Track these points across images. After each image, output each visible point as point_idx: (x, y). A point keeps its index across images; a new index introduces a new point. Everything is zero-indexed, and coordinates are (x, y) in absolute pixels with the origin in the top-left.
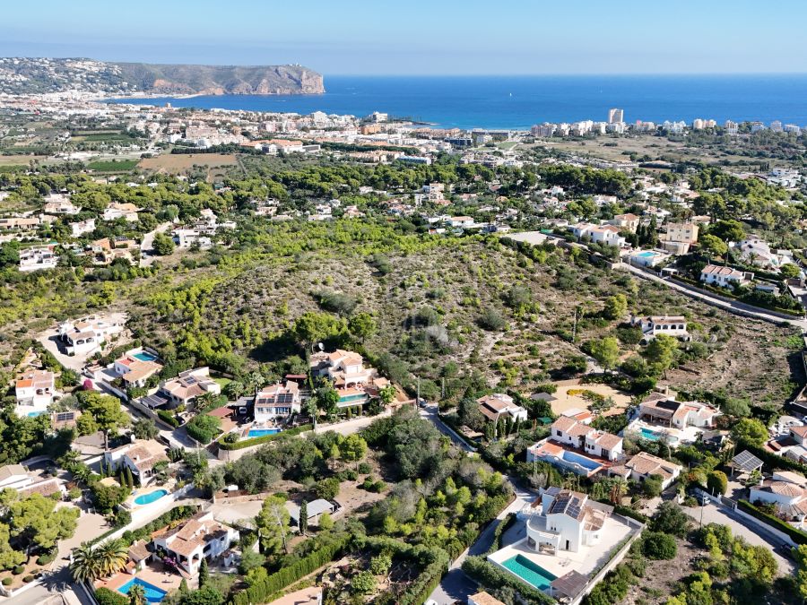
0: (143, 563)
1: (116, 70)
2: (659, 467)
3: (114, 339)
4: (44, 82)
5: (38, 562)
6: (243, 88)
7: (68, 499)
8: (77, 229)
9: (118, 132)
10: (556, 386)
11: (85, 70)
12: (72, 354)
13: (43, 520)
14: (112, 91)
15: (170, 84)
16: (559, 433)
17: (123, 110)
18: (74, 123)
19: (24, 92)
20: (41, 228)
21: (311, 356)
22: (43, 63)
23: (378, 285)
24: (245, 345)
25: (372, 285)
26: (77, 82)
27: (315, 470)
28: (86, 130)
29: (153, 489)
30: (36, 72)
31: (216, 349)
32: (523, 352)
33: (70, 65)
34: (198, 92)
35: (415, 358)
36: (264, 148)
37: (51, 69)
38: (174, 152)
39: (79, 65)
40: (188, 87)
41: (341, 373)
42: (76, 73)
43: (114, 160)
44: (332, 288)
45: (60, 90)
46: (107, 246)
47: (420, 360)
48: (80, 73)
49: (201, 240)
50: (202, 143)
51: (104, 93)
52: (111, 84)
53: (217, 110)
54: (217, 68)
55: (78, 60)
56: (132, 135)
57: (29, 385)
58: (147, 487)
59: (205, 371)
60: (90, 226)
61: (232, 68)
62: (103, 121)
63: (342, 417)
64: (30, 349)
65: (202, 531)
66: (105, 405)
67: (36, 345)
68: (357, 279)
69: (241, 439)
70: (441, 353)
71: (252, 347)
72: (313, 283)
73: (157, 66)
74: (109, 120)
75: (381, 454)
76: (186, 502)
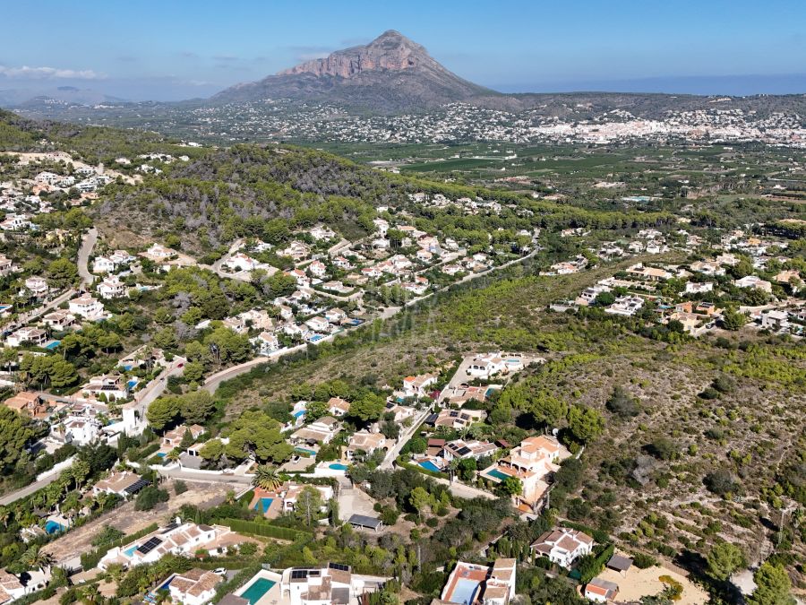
8: (690, 289)
20: (666, 281)
25: (685, 401)
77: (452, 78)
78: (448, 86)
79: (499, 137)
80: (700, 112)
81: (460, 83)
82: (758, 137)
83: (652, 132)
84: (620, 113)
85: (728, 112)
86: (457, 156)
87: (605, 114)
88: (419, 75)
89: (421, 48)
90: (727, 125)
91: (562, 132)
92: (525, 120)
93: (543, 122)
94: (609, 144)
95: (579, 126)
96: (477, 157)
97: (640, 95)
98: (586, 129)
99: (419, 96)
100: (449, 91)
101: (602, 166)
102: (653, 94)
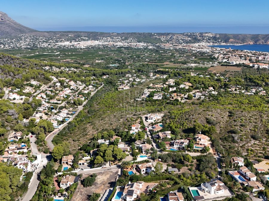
0: (134, 168)
1: (218, 36)
2: (257, 185)
3: (158, 120)
4: (196, 40)
5: (118, 162)
6: (261, 42)
7: (129, 152)
8: (171, 89)
9: (209, 57)
10: (263, 160)
11: (208, 36)
12: (147, 122)
13: (119, 154)
14: (215, 43)
15: (234, 40)
16: (241, 170)
17: (215, 50)
18: (198, 54)
19: (189, 43)
20: (162, 88)
21: (197, 135)
22: (196, 34)
23: (228, 119)
24: (183, 128)
25: (226, 118)
26: (205, 40)
27: (179, 161)
28: (200, 56)
29: (145, 155)
30: (194, 37)
31: (176, 127)
32: (260, 148)
33: (204, 35)
34: (244, 43)
35: (225, 142)
36: (253, 66)
37: (198, 36)
38: (222, 65)
39: (207, 35)
40: (241, 42)
41: (199, 140)
42: (205, 37)
43: (202, 67)
44: (213, 118)
45: (199, 42)
46: (176, 95)
47: (227, 143)
48: (206, 37)
49: (202, 97)
50: (233, 63)
51: (212, 43)
52: (215, 40)
53: (245, 51)
54: (253, 35)
55: (207, 33)
56: (212, 59)
57: (134, 126)
58: (144, 154)
59: (170, 132)
60: (175, 89)
61: (258, 35)
62: (206, 53)
63: (194, 151)
64: (140, 118)
65: (147, 166)
66: (141, 134)
67: (141, 118)
68: (222, 116)
69: (167, 150)
70: (234, 142)
71: (184, 129)
72: (208, 115)
73: (231, 34)
74: (209, 53)
75: (198, 163)
76: (149, 160)
77: (20, 25)
78: (19, 28)
79: (47, 46)
80: (109, 38)
81: (23, 27)
82: (128, 45)
83: (97, 44)
84: (85, 38)
85: (117, 38)
86: (38, 53)
87: (80, 38)
88: (7, 24)
89: (5, 14)
90: (117, 42)
91: (68, 44)
92: (52, 40)
93: (59, 41)
94: (86, 48)
95: (72, 42)
96: (45, 53)
97: (88, 32)
98: (76, 43)
99: (8, 32)
100: (20, 30)
101: (91, 55)
102: (93, 32)
